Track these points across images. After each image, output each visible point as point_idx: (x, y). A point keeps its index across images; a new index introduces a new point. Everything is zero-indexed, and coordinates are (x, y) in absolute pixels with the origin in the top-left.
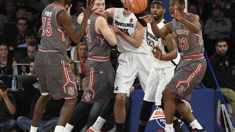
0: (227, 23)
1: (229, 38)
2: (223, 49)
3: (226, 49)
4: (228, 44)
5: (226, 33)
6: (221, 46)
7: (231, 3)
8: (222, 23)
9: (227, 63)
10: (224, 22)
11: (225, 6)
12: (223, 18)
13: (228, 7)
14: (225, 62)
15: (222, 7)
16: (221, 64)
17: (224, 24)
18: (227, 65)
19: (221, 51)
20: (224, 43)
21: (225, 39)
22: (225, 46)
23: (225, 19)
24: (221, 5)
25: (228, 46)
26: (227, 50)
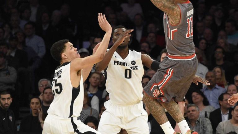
0: (11, 73)
1: (14, 89)
2: (7, 102)
3: (9, 102)
4: (12, 96)
5: (10, 84)
6: (4, 99)
7: (16, 50)
8: (5, 72)
9: (11, 118)
10: (7, 71)
11: (10, 54)
12: (6, 67)
13: (13, 55)
14: (9, 117)
15: (7, 54)
16: (4, 119)
17: (8, 73)
18: (11, 121)
19: (5, 105)
20: (8, 96)
21: (8, 91)
22: (8, 98)
23: (9, 68)
24: (6, 53)
25: (12, 98)
26: (11, 103)
